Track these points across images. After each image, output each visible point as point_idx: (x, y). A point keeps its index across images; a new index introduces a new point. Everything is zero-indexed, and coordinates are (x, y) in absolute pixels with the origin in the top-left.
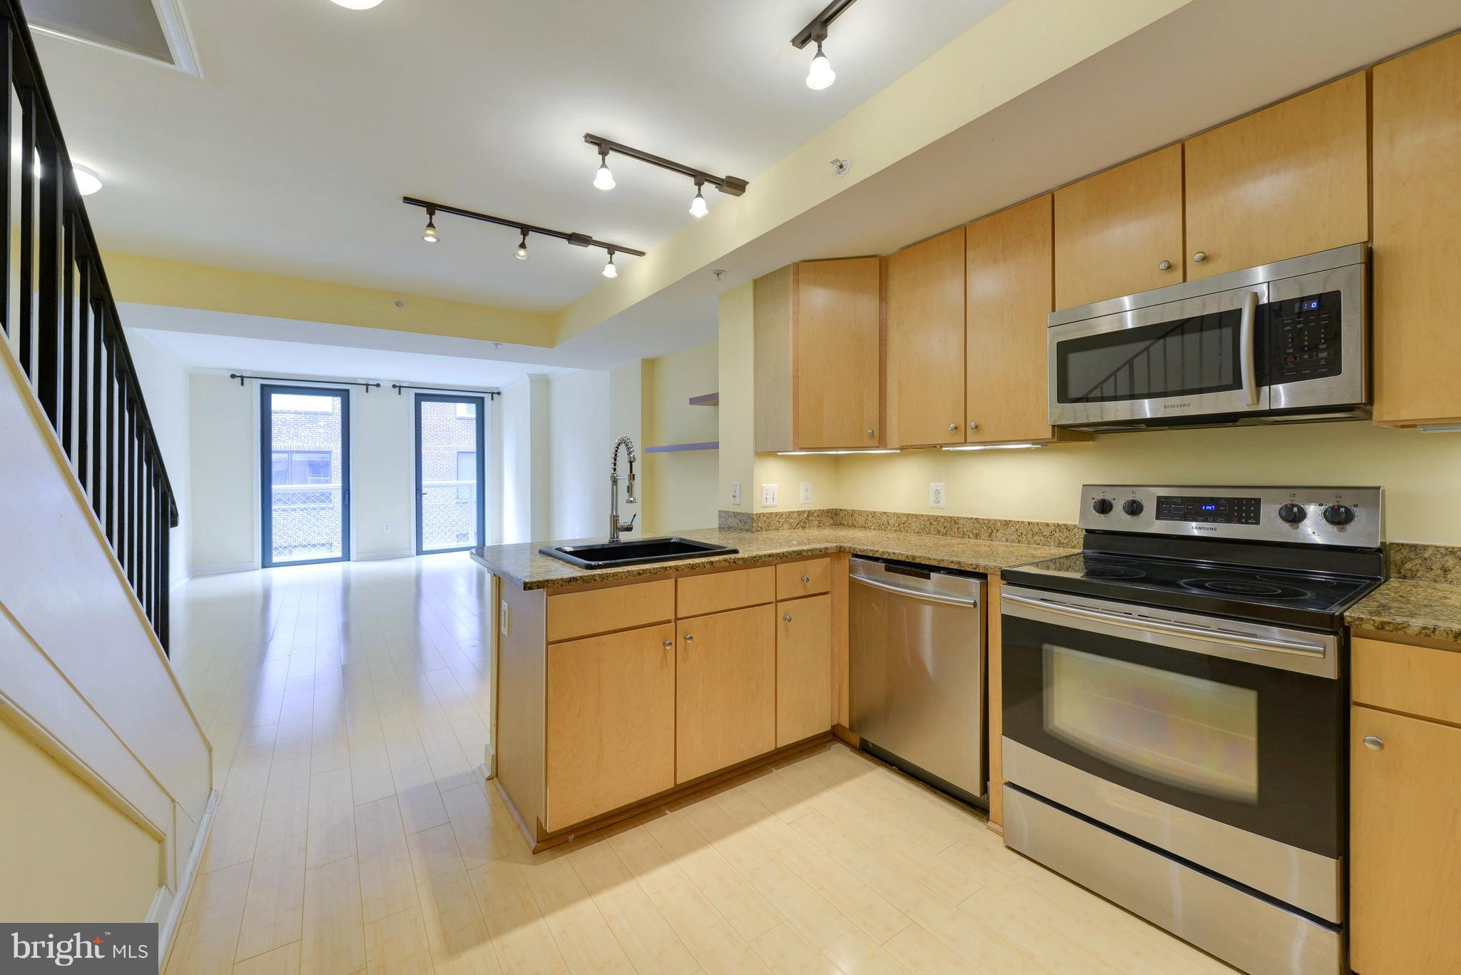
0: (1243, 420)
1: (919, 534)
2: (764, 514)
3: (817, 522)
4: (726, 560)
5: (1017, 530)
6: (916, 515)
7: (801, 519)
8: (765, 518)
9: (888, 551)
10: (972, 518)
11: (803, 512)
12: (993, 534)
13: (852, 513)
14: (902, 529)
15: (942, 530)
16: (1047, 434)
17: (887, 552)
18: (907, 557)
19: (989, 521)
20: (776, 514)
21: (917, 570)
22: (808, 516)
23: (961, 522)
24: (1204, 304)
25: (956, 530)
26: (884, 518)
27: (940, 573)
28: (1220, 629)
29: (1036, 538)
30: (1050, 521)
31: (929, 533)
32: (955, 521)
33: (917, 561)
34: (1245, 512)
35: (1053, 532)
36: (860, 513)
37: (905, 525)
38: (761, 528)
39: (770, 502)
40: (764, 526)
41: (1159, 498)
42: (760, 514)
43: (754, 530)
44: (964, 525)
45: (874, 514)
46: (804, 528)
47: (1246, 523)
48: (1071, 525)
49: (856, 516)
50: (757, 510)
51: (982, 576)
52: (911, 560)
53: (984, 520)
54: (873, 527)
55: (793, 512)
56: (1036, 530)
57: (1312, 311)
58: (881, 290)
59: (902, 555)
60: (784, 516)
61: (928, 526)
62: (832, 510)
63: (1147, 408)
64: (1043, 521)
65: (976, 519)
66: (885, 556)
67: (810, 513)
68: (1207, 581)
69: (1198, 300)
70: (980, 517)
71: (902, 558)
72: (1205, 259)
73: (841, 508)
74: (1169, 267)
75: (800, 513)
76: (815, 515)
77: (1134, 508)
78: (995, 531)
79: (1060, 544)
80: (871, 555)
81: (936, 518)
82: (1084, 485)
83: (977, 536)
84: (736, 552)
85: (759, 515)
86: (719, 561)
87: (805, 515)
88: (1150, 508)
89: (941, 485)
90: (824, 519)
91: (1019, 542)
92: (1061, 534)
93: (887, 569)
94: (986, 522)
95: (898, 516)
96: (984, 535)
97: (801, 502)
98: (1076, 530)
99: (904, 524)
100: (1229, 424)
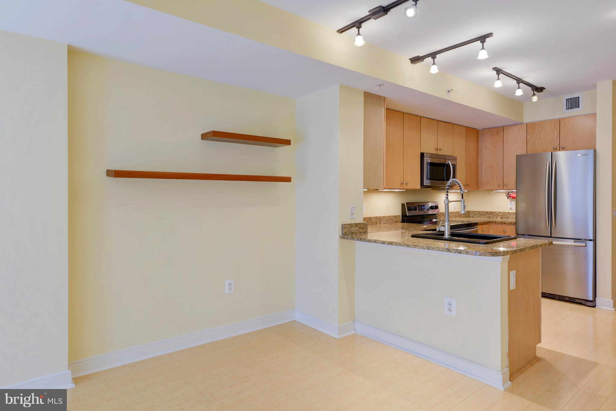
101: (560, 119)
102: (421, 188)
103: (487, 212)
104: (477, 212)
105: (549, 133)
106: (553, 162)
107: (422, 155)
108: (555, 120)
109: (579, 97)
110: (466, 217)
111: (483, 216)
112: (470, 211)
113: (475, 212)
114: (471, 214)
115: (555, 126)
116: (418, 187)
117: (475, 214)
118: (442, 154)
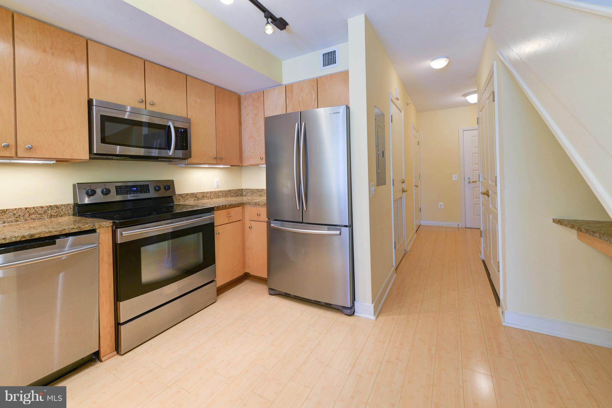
29: (33, 216)
34: (145, 189)
35: (47, 211)
41: (116, 187)
51: (95, 231)
57: (182, 132)
63: (143, 152)
72: (153, 105)
77: (106, 192)
79: (51, 217)
88: (113, 191)
101: (317, 79)
102: (90, 158)
103: (258, 189)
104: (250, 189)
105: (307, 95)
106: (302, 123)
107: (90, 103)
108: (313, 80)
109: (335, 51)
110: (237, 196)
111: (255, 194)
112: (243, 189)
113: (247, 190)
114: (244, 192)
115: (312, 87)
116: (86, 156)
117: (248, 193)
118: (157, 110)
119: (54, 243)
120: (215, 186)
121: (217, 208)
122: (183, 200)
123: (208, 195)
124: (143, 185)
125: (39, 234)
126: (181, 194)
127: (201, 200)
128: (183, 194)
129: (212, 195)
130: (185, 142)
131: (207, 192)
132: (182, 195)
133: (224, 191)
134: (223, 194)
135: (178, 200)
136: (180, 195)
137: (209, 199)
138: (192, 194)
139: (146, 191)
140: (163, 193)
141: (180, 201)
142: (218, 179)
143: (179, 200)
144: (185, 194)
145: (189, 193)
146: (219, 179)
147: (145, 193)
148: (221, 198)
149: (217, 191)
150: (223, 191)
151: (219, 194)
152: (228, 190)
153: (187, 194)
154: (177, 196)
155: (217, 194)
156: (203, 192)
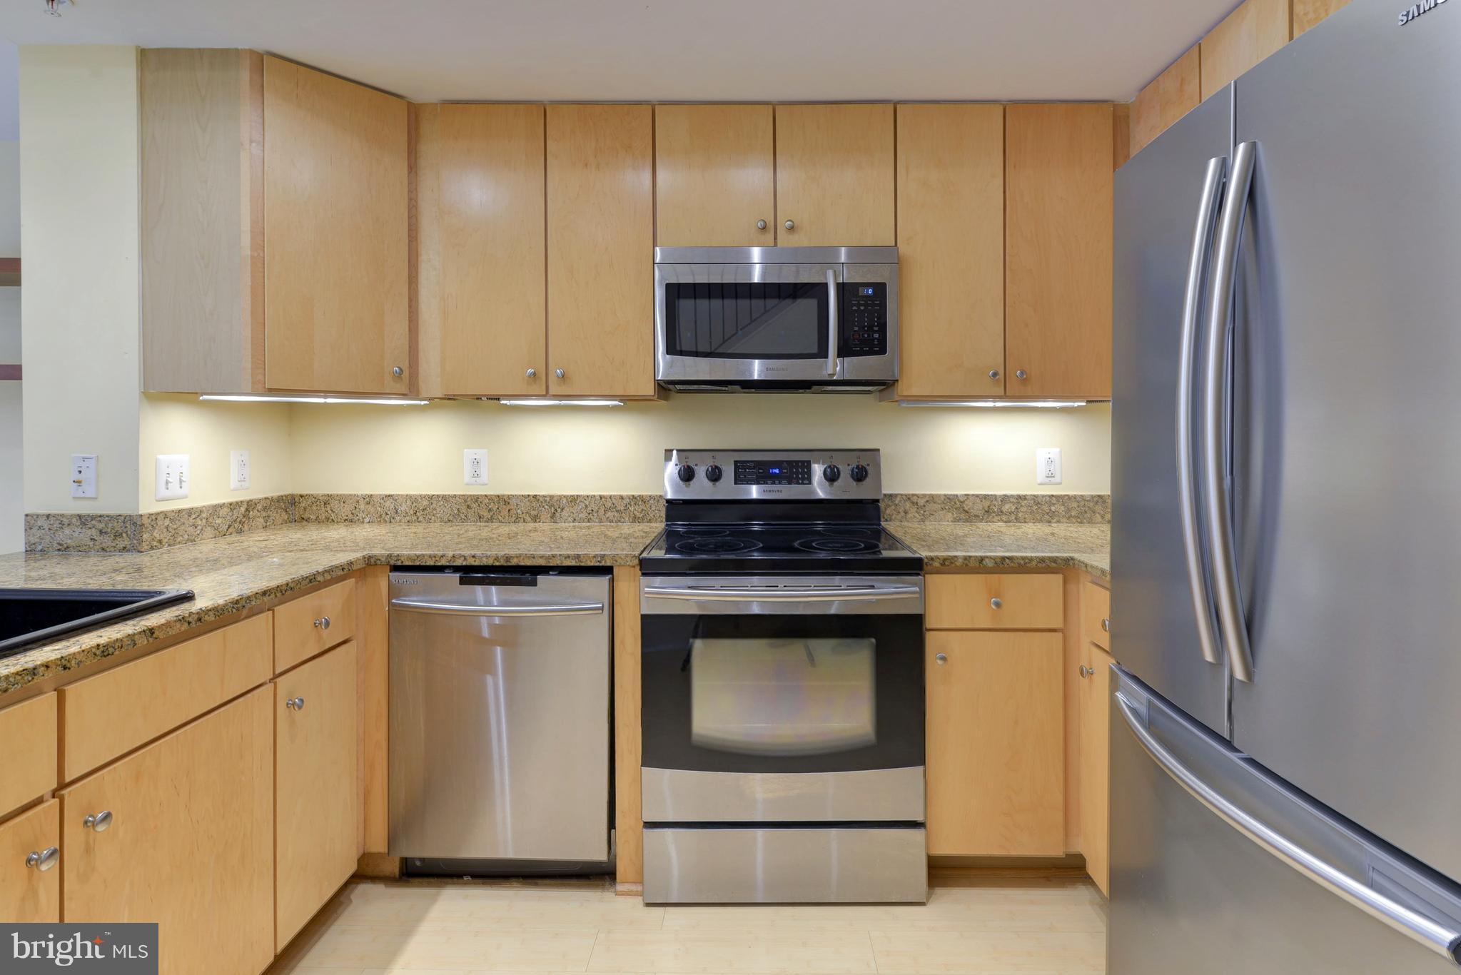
0: (815, 388)
1: (450, 524)
2: (165, 515)
3: (262, 520)
4: (182, 620)
5: (586, 506)
6: (444, 497)
7: (234, 517)
8: (167, 522)
9: (463, 553)
10: (529, 496)
11: (239, 504)
12: (557, 514)
13: (327, 500)
14: (421, 519)
15: (485, 514)
16: (649, 390)
17: (461, 556)
18: (497, 559)
19: (552, 497)
20: (190, 512)
21: (514, 576)
22: (247, 510)
23: (513, 502)
24: (798, 271)
25: (506, 513)
26: (388, 503)
27: (550, 575)
28: (848, 586)
29: (609, 514)
30: (624, 493)
31: (465, 520)
32: (504, 500)
33: (514, 562)
34: (800, 473)
35: (628, 506)
36: (343, 499)
37: (426, 512)
38: (160, 542)
39: (175, 490)
40: (166, 537)
41: (736, 463)
42: (158, 514)
43: (145, 546)
44: (517, 505)
45: (369, 499)
46: (240, 532)
47: (803, 483)
48: (646, 496)
49: (334, 503)
50: (147, 506)
51: (606, 570)
52: (502, 563)
53: (544, 496)
54: (367, 520)
55: (222, 506)
56: (609, 504)
57: (868, 296)
58: (409, 153)
59: (487, 557)
60: (204, 515)
61: (464, 509)
62: (286, 496)
63: (757, 370)
64: (616, 493)
65: (535, 496)
66: (459, 563)
67: (251, 505)
68: (813, 541)
69: (793, 267)
70: (538, 494)
71: (490, 562)
72: (792, 229)
73: (304, 493)
74: (764, 228)
75: (233, 506)
76: (259, 507)
77: (715, 474)
78: (559, 510)
79: (635, 519)
80: (432, 564)
81: (476, 499)
82: (666, 450)
83: (535, 519)
84: (188, 598)
85: (155, 517)
86: (168, 625)
87: (243, 509)
88: (729, 472)
89: (481, 453)
90: (273, 515)
91: (589, 522)
92: (637, 507)
93: (463, 581)
94: (548, 499)
95: (413, 499)
96: (545, 515)
97: (232, 488)
98: (652, 501)
99: (424, 510)
100: (801, 391)
116: (649, 388)
118: (805, 243)
119: (534, 583)
120: (1041, 477)
121: (943, 564)
122: (917, 515)
123: (1006, 507)
124: (797, 462)
125: (517, 557)
126: (913, 495)
127: (981, 521)
128: (917, 496)
129: (1023, 509)
130: (876, 329)
131: (1005, 498)
132: (915, 499)
133: (1075, 497)
134: (1069, 510)
135: (903, 514)
136: (908, 498)
137: (1010, 522)
138: (950, 499)
139: (803, 479)
140: (846, 489)
141: (909, 516)
142: (1054, 452)
143: (906, 513)
144: (924, 496)
145: (940, 495)
146: (1058, 450)
147: (798, 483)
148: (1059, 522)
149: (1043, 496)
150: (1069, 497)
151: (1053, 509)
152: (1093, 497)
153: (932, 496)
154: (900, 501)
155: (1046, 508)
156: (990, 493)
